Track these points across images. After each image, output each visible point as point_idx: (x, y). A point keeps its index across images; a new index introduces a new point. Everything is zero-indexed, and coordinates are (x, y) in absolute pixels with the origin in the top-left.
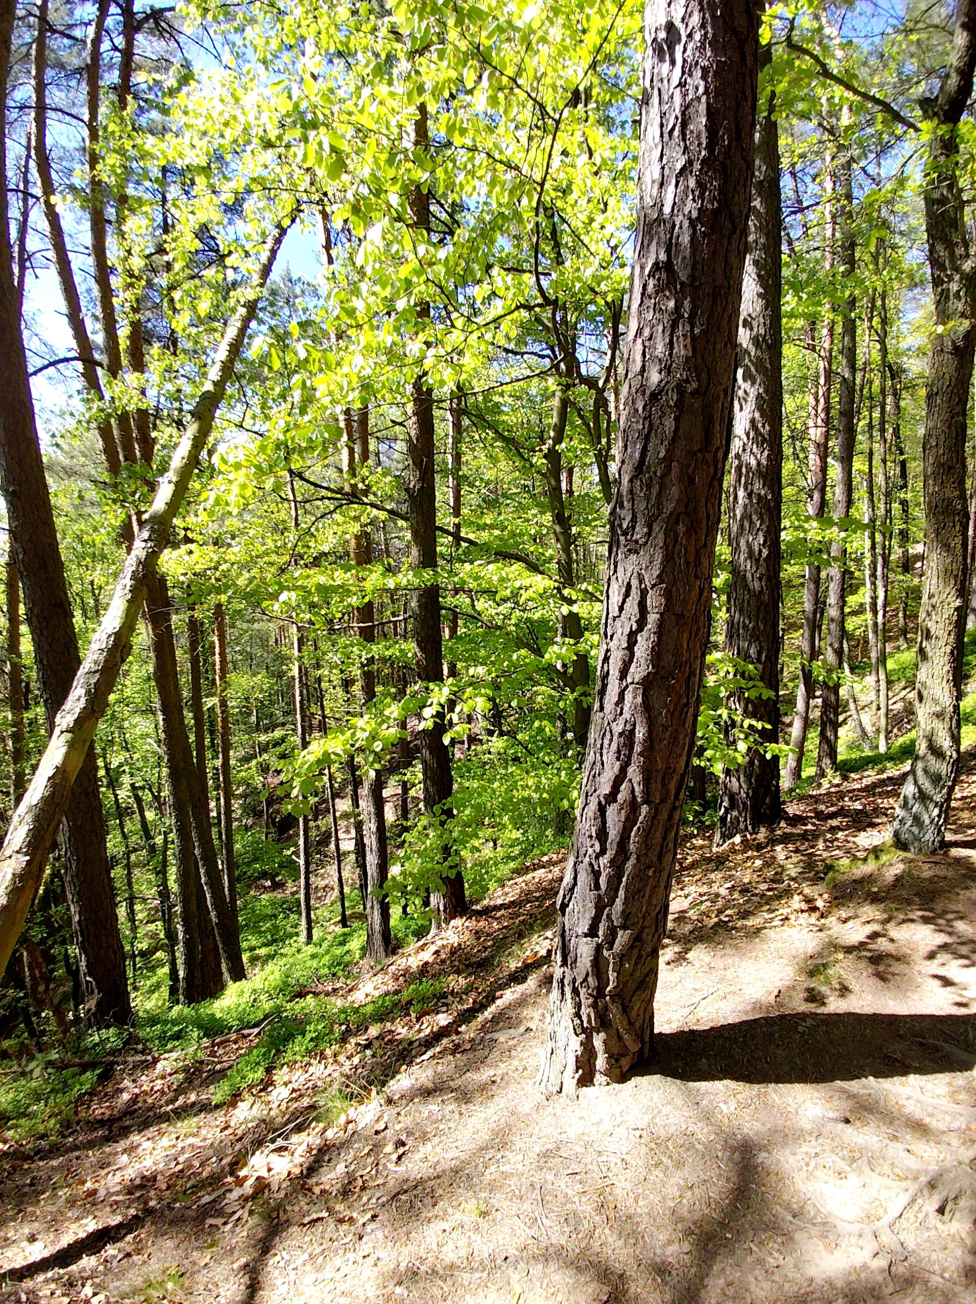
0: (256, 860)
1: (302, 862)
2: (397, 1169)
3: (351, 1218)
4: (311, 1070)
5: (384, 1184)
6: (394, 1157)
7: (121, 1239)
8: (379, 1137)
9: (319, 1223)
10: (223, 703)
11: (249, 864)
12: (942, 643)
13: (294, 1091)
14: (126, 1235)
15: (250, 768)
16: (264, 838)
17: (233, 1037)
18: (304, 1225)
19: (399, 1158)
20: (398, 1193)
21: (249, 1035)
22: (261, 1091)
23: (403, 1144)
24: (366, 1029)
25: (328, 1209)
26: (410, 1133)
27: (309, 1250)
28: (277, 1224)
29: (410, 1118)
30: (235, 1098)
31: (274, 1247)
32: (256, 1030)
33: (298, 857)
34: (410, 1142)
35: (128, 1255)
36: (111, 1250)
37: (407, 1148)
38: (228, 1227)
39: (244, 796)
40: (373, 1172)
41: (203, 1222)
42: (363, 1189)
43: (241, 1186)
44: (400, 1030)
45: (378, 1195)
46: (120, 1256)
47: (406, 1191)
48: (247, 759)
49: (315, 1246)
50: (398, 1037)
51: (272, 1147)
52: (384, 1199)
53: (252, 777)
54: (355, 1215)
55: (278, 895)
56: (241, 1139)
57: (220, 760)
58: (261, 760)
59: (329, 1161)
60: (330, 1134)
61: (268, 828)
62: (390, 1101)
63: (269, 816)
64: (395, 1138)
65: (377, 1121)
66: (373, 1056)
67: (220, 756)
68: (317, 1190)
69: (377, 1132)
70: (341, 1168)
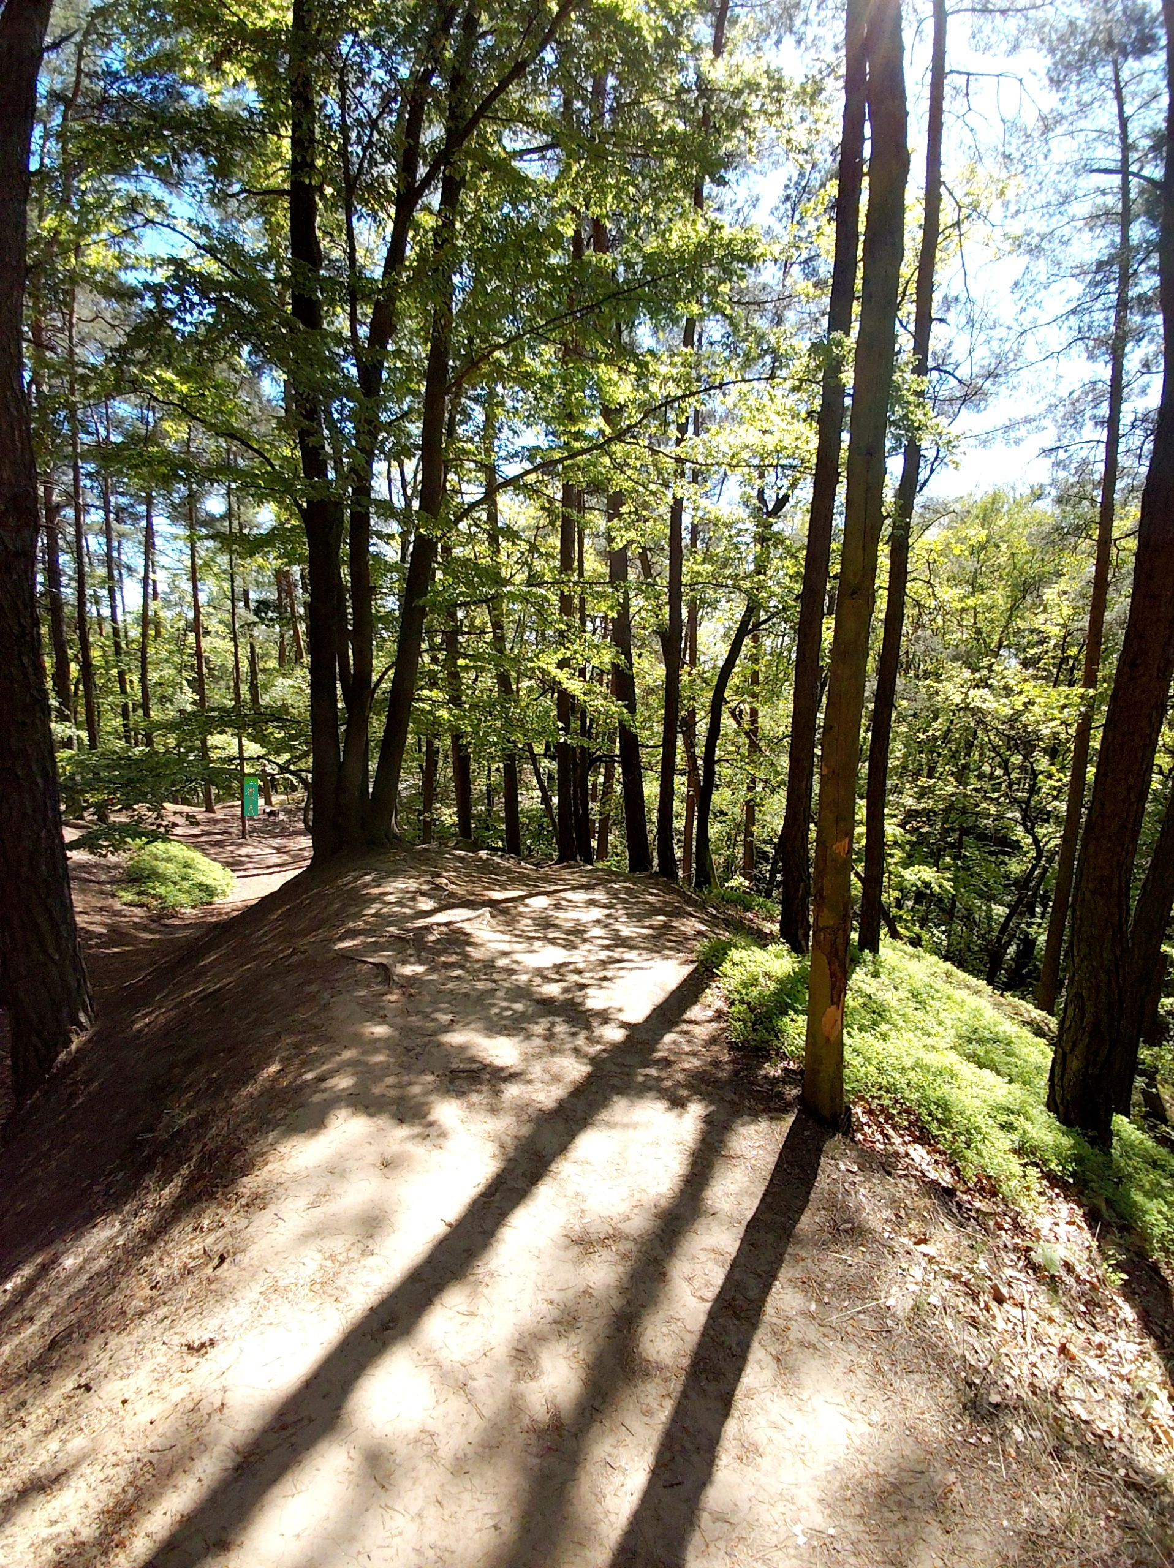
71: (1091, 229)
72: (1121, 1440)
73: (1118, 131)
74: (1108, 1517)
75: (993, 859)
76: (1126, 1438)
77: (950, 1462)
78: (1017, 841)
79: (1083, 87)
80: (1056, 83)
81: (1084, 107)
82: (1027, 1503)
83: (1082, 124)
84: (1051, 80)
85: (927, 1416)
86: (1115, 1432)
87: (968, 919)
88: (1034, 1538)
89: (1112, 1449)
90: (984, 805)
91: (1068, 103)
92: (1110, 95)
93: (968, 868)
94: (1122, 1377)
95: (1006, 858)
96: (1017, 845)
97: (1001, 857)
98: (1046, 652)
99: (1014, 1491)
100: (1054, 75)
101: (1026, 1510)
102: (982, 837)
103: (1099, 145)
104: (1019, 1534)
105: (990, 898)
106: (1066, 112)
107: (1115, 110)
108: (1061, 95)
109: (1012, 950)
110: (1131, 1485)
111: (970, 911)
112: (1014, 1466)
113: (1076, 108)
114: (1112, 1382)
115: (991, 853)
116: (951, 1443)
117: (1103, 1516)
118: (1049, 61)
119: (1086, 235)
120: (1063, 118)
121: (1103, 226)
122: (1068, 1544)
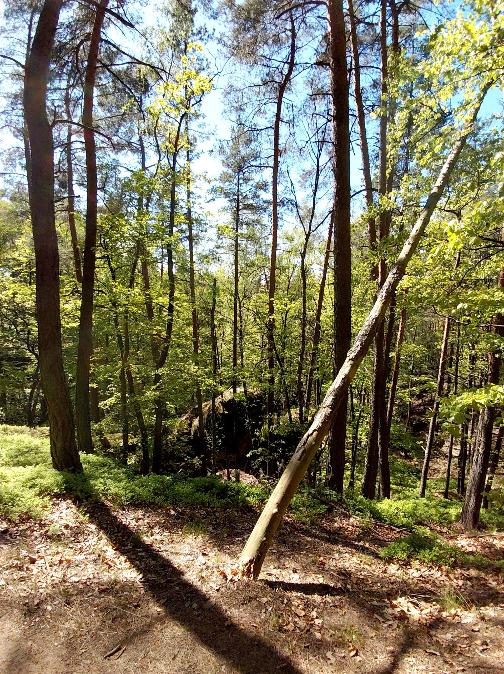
0: (400, 440)
1: (426, 451)
2: (481, 654)
3: (452, 664)
4: (433, 572)
5: (472, 658)
6: (481, 648)
7: (334, 596)
8: (474, 633)
9: (435, 656)
10: (398, 357)
11: (395, 440)
13: (421, 576)
14: (336, 595)
15: (404, 393)
16: (405, 430)
17: (387, 526)
18: (426, 652)
19: (484, 650)
20: (480, 666)
21: (394, 530)
22: (403, 565)
23: (487, 645)
24: (468, 569)
25: (440, 653)
26: (492, 641)
27: (427, 666)
28: (411, 642)
29: (493, 634)
30: (389, 560)
31: (409, 652)
32: (398, 530)
33: (425, 448)
34: (491, 646)
35: (336, 606)
36: (328, 598)
37: (488, 647)
38: (385, 625)
39: (399, 405)
40: (467, 649)
41: (373, 613)
42: (460, 654)
43: (393, 608)
44: (491, 581)
45: (468, 661)
46: (332, 604)
47: (484, 668)
48: (404, 387)
49: (430, 666)
50: (490, 585)
51: (411, 600)
52: (472, 665)
53: (405, 397)
54: (454, 664)
55: (407, 462)
56: (392, 583)
57: (392, 385)
58: (411, 390)
59: (443, 628)
60: (444, 614)
61: (408, 425)
62: (483, 619)
63: (410, 420)
64: (483, 639)
65: (475, 625)
66: (472, 586)
67: (392, 382)
68: (434, 639)
69: (473, 630)
70: (449, 636)
71: (12, 79)
72: (94, 577)
73: (27, 42)
74: (95, 611)
75: (19, 368)
76: (96, 575)
77: (27, 639)
78: (29, 357)
79: (16, 20)
80: (7, 16)
81: (15, 28)
82: (61, 630)
83: (13, 35)
84: (5, 15)
85: (12, 629)
86: (91, 577)
87: (14, 399)
88: (69, 641)
89: (91, 584)
90: (6, 344)
91: (8, 26)
92: (27, 26)
93: (7, 376)
94: (90, 554)
95: (26, 367)
96: (29, 360)
97: (23, 366)
98: (23, 269)
99: (55, 629)
100: (7, 14)
101: (61, 634)
102: (10, 359)
103: (18, 46)
104: (63, 644)
105: (22, 387)
106: (7, 29)
107: (27, 33)
108: (7, 21)
109: (38, 407)
110: (101, 591)
111: (13, 395)
112: (51, 621)
113: (12, 28)
114: (86, 558)
115: (17, 366)
116: (25, 631)
117: (93, 612)
118: (6, 8)
119: (10, 81)
120: (6, 31)
121: (17, 80)
122: (83, 633)
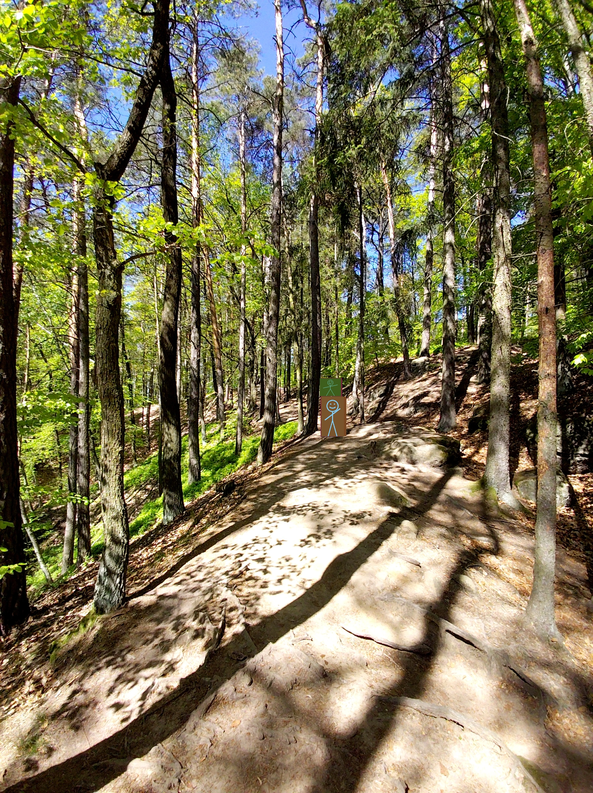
12: (113, 473)
